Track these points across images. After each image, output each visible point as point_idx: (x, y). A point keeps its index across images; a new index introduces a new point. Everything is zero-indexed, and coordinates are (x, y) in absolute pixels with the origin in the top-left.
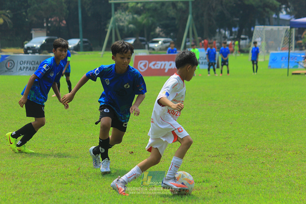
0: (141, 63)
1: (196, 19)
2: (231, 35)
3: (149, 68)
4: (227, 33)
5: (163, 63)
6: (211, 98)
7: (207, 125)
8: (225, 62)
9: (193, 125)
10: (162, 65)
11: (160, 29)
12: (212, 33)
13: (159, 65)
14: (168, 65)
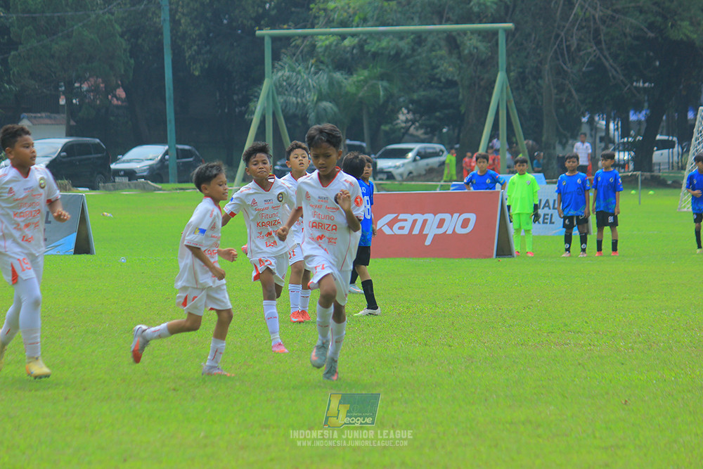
1: (519, 84)
2: (625, 133)
5: (420, 218)
6: (565, 325)
7: (552, 408)
8: (607, 218)
9: (510, 406)
10: (415, 221)
11: (410, 116)
12: (571, 130)
13: (407, 223)
14: (432, 225)
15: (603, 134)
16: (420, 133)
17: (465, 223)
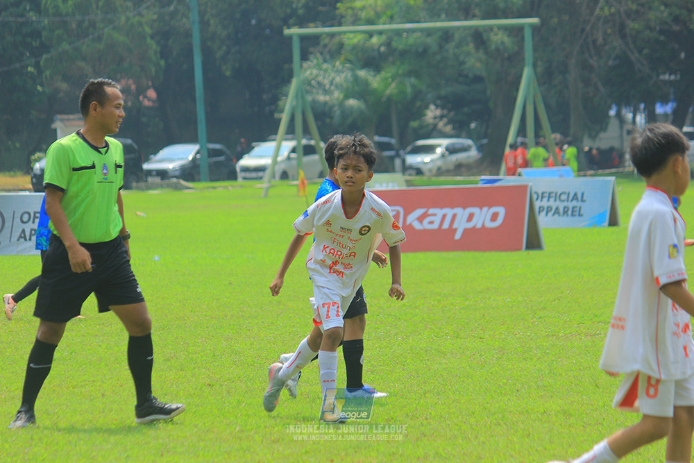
1: (545, 78)
3: (408, 229)
4: (640, 120)
10: (444, 217)
11: (438, 112)
13: (437, 218)
14: (462, 219)
15: (630, 126)
16: (448, 128)
17: (494, 217)
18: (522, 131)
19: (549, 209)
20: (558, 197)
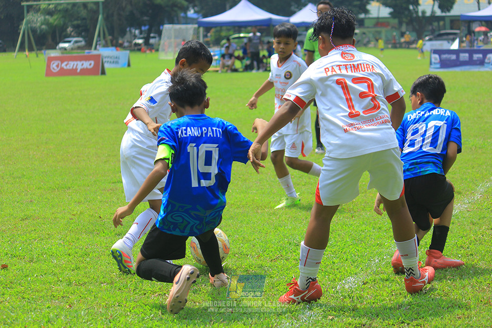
0: (53, 64)
3: (62, 69)
4: (137, 32)
5: (75, 63)
10: (74, 65)
11: (72, 29)
12: (123, 33)
13: (71, 65)
14: (80, 65)
15: (133, 33)
16: (75, 35)
17: (90, 64)
18: (99, 35)
19: (108, 62)
20: (111, 57)
